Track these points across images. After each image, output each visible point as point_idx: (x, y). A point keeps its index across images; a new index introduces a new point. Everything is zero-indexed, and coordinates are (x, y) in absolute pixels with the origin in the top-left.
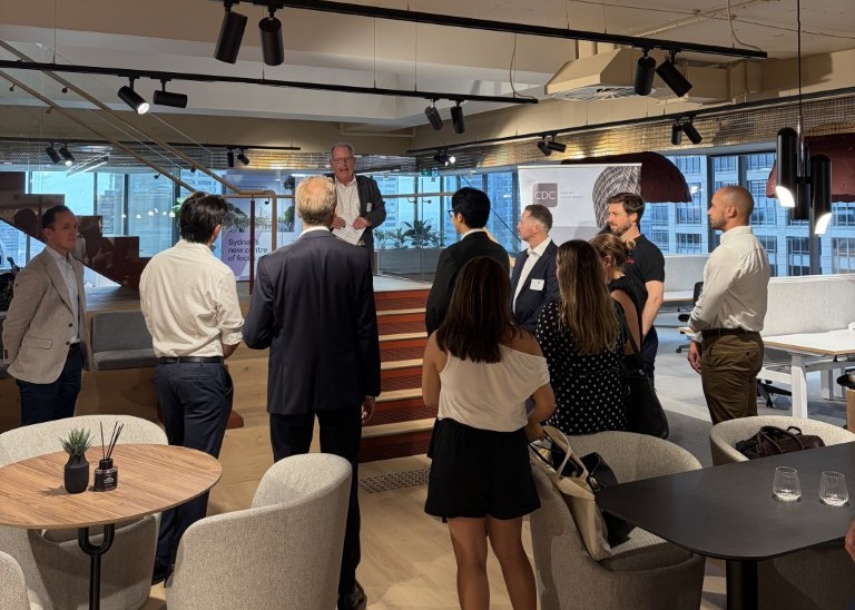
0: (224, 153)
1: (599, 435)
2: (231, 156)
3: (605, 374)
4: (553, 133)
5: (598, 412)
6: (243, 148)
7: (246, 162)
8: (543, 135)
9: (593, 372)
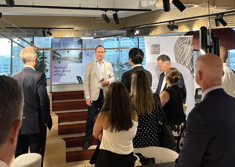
0: (40, 31)
1: (147, 148)
2: (44, 32)
3: (149, 123)
4: (173, 21)
5: (146, 139)
6: (49, 29)
7: (51, 34)
8: (170, 22)
9: (143, 123)
